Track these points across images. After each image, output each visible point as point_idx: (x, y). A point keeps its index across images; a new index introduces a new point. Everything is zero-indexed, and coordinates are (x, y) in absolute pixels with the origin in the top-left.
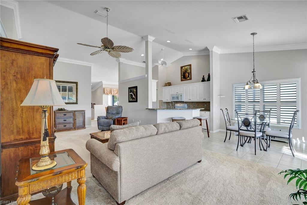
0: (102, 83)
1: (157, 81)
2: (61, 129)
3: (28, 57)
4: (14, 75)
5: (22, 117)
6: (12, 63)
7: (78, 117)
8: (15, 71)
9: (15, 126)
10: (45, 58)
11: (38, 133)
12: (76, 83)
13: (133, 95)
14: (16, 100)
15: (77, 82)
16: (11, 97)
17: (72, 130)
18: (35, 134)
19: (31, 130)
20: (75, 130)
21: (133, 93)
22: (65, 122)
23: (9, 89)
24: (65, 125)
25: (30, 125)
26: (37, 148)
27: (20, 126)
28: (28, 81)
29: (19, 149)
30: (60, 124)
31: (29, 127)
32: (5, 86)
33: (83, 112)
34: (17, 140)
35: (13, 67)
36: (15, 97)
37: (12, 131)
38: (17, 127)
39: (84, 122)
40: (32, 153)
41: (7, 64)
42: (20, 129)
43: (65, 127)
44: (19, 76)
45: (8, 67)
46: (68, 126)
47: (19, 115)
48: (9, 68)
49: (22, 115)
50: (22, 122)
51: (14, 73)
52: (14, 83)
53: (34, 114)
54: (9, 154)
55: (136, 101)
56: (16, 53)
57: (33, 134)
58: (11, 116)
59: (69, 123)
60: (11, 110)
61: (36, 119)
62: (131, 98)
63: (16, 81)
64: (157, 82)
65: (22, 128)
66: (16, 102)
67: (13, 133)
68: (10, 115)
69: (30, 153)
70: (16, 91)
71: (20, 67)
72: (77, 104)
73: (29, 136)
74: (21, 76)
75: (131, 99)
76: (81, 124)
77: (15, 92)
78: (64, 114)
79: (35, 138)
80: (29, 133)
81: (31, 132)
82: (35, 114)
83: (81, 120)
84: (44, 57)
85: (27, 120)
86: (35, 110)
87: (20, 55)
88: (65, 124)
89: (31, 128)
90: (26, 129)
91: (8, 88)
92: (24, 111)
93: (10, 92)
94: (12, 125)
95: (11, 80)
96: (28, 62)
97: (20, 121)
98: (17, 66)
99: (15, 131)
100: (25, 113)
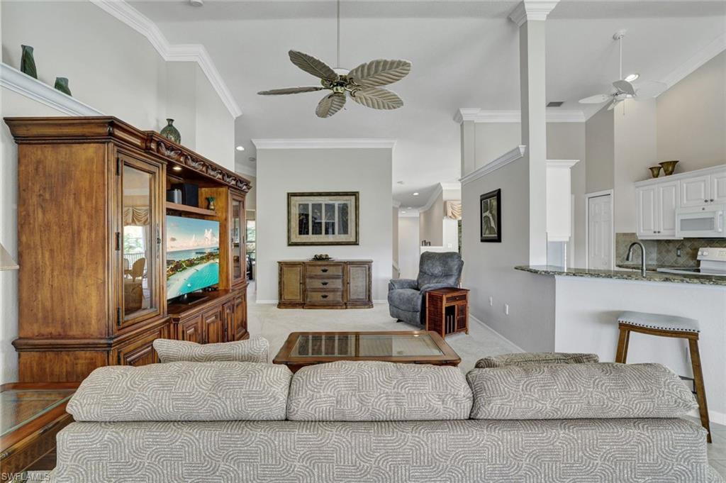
0: (441, 188)
1: (573, 163)
2: (316, 304)
3: (64, 150)
4: (39, 194)
5: (52, 286)
6: (37, 169)
7: (353, 278)
8: (41, 186)
9: (40, 306)
10: (95, 145)
11: (80, 324)
12: (355, 194)
13: (491, 218)
14: (42, 247)
15: (358, 192)
16: (34, 242)
17: (339, 307)
18: (74, 327)
19: (67, 316)
20: (346, 308)
21: (491, 212)
22: (325, 286)
23: (31, 226)
24: (326, 294)
25: (67, 305)
26: (77, 361)
27: (48, 304)
28: (63, 204)
29: (46, 357)
30: (315, 290)
31: (64, 311)
32: (25, 220)
33: (366, 265)
34: (43, 335)
35: (37, 178)
36: (41, 243)
37: (35, 315)
38: (44, 308)
39: (369, 291)
40: (69, 369)
41: (29, 173)
42: (48, 312)
43: (325, 299)
44: (47, 196)
45: (30, 178)
46: (331, 297)
47: (47, 281)
48: (32, 180)
49: (52, 281)
50: (52, 298)
51: (40, 190)
52: (40, 211)
53: (73, 280)
54: (31, 363)
55: (498, 240)
56: (44, 145)
57: (71, 326)
58: (34, 283)
59: (334, 291)
60: (34, 270)
61: (76, 293)
62: (487, 227)
63: (42, 207)
64: (572, 168)
65: (52, 310)
66: (42, 253)
67: (37, 320)
68: (33, 280)
69: (65, 370)
70: (42, 229)
71: (50, 175)
72: (358, 244)
73: (64, 331)
74: (51, 194)
75: (487, 232)
76: (362, 296)
77: (41, 231)
78: (323, 268)
79: (74, 338)
80: (63, 323)
81: (68, 321)
82: (75, 280)
83: (360, 284)
84: (92, 145)
85: (61, 293)
86: (75, 271)
87: (50, 149)
88: (325, 291)
89: (66, 312)
90: (58, 315)
91: (30, 224)
92: (55, 273)
93: (32, 233)
94: (35, 303)
95: (34, 205)
96: (62, 162)
97: (49, 295)
98: (44, 175)
99: (40, 315)
100: (57, 277)
